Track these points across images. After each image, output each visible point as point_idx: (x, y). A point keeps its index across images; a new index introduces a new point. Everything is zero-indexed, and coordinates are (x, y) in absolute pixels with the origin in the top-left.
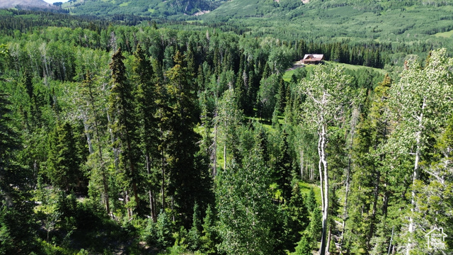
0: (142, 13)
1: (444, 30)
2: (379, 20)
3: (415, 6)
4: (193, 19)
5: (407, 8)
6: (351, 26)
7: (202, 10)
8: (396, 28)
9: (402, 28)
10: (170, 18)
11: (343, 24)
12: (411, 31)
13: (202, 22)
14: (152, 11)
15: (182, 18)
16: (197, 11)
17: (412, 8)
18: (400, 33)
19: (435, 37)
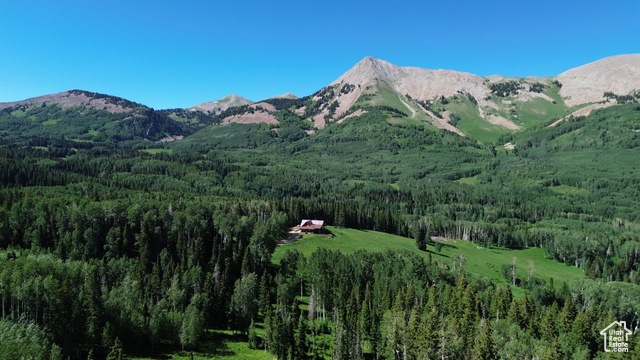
0: (79, 136)
1: (467, 175)
2: (397, 160)
3: (435, 145)
4: (158, 147)
5: (427, 148)
6: (366, 167)
7: (172, 135)
8: (416, 171)
9: (423, 171)
10: (122, 144)
11: (356, 164)
12: (432, 175)
13: (170, 152)
14: (95, 133)
15: (142, 144)
16: (165, 136)
17: (432, 147)
18: (420, 177)
19: (458, 184)
